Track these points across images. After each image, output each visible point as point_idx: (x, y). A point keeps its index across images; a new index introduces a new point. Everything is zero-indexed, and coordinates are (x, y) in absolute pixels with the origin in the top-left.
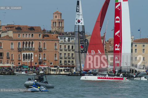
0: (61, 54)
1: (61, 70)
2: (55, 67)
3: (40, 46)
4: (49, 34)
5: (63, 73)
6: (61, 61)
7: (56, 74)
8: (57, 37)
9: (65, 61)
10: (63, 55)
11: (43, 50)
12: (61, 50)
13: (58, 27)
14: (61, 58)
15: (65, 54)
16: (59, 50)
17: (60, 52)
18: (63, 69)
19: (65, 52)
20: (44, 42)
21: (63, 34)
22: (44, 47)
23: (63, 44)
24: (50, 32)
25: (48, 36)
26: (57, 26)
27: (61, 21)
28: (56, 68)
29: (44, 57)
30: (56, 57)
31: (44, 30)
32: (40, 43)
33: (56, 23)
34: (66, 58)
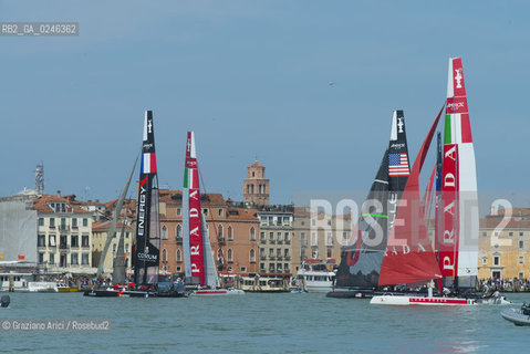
0: (262, 250)
1: (264, 283)
2: (251, 276)
3: (220, 234)
4: (238, 209)
5: (268, 288)
6: (262, 265)
7: (254, 291)
8: (256, 215)
9: (272, 265)
10: (267, 253)
11: (227, 243)
12: (264, 242)
13: (257, 195)
14: (264, 259)
15: (271, 250)
16: (258, 243)
17: (261, 246)
18: (267, 279)
19: (272, 246)
20: (230, 224)
21: (268, 209)
22: (230, 235)
23: (268, 229)
24: (242, 205)
25: (237, 213)
26: (255, 192)
27: (263, 184)
28: (252, 279)
29: (230, 257)
30: (252, 255)
31: (229, 202)
32: (220, 227)
33: (253, 186)
34: (272, 259)
